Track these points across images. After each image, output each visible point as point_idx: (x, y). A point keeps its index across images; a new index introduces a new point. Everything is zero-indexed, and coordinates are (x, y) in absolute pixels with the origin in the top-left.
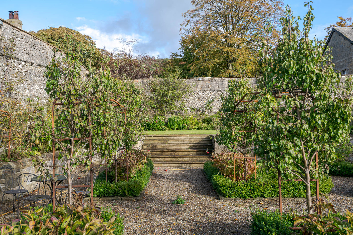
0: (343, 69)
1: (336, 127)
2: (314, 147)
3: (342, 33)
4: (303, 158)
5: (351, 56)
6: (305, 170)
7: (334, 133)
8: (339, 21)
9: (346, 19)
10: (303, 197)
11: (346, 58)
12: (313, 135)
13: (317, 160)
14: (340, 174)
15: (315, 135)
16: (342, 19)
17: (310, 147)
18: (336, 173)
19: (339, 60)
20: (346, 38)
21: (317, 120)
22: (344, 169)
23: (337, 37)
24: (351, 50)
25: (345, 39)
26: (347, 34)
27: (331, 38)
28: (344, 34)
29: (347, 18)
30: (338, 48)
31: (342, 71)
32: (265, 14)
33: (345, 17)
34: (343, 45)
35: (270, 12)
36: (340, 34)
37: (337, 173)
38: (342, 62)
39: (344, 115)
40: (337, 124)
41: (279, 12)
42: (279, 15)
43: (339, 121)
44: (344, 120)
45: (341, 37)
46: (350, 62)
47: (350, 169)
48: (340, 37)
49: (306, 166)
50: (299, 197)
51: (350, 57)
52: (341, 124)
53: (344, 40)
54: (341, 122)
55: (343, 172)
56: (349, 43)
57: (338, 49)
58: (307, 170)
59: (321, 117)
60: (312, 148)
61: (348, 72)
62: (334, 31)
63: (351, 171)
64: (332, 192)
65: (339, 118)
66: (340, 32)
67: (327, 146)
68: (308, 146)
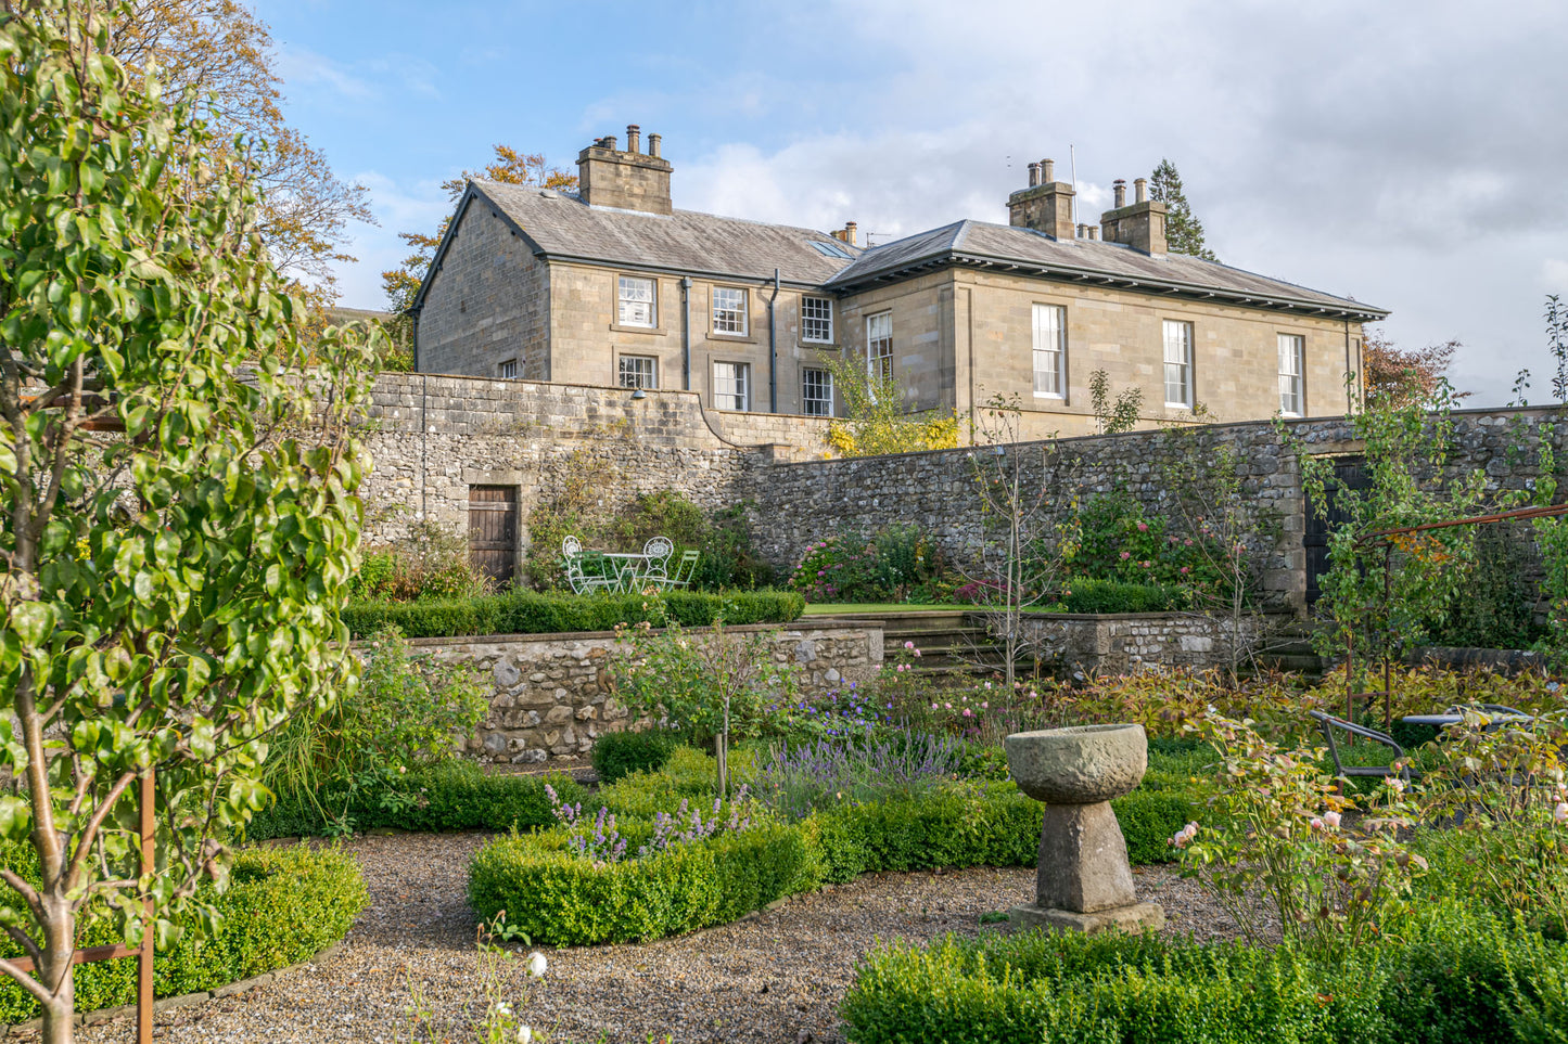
0: (506, 356)
1: (260, 613)
2: (118, 746)
3: (504, 209)
4: (34, 820)
5: (535, 305)
6: (46, 902)
7: (246, 654)
8: (502, 164)
9: (525, 161)
10: (199, 990)
11: (515, 313)
12: (103, 668)
13: (152, 823)
14: (432, 823)
15: (112, 668)
16: (509, 156)
17: (87, 749)
18: (412, 822)
19: (490, 320)
20: (517, 232)
21: (125, 572)
22: (447, 796)
23: (483, 223)
24: (534, 281)
25: (513, 233)
26: (521, 215)
27: (463, 225)
28: (510, 213)
29: (528, 153)
30: (487, 266)
31: (501, 364)
32: (180, 68)
33: (522, 150)
34: (508, 257)
35: (207, 65)
36: (497, 213)
37: (420, 819)
38: (502, 326)
39: (303, 542)
40: (267, 597)
41: (247, 69)
42: (247, 86)
43: (273, 577)
44: (305, 575)
45: (501, 225)
46: (531, 331)
47: (470, 795)
48: (495, 221)
49: (55, 872)
50: (173, 994)
51: (531, 309)
52: (285, 595)
53: (511, 238)
54: (283, 584)
55: (443, 814)
56: (529, 254)
57: (488, 274)
58: (54, 902)
59: (151, 555)
60: (103, 754)
61: (521, 369)
62: (472, 195)
63: (475, 807)
64: (363, 931)
65: (274, 560)
66: (496, 200)
67: (203, 738)
68: (79, 743)
